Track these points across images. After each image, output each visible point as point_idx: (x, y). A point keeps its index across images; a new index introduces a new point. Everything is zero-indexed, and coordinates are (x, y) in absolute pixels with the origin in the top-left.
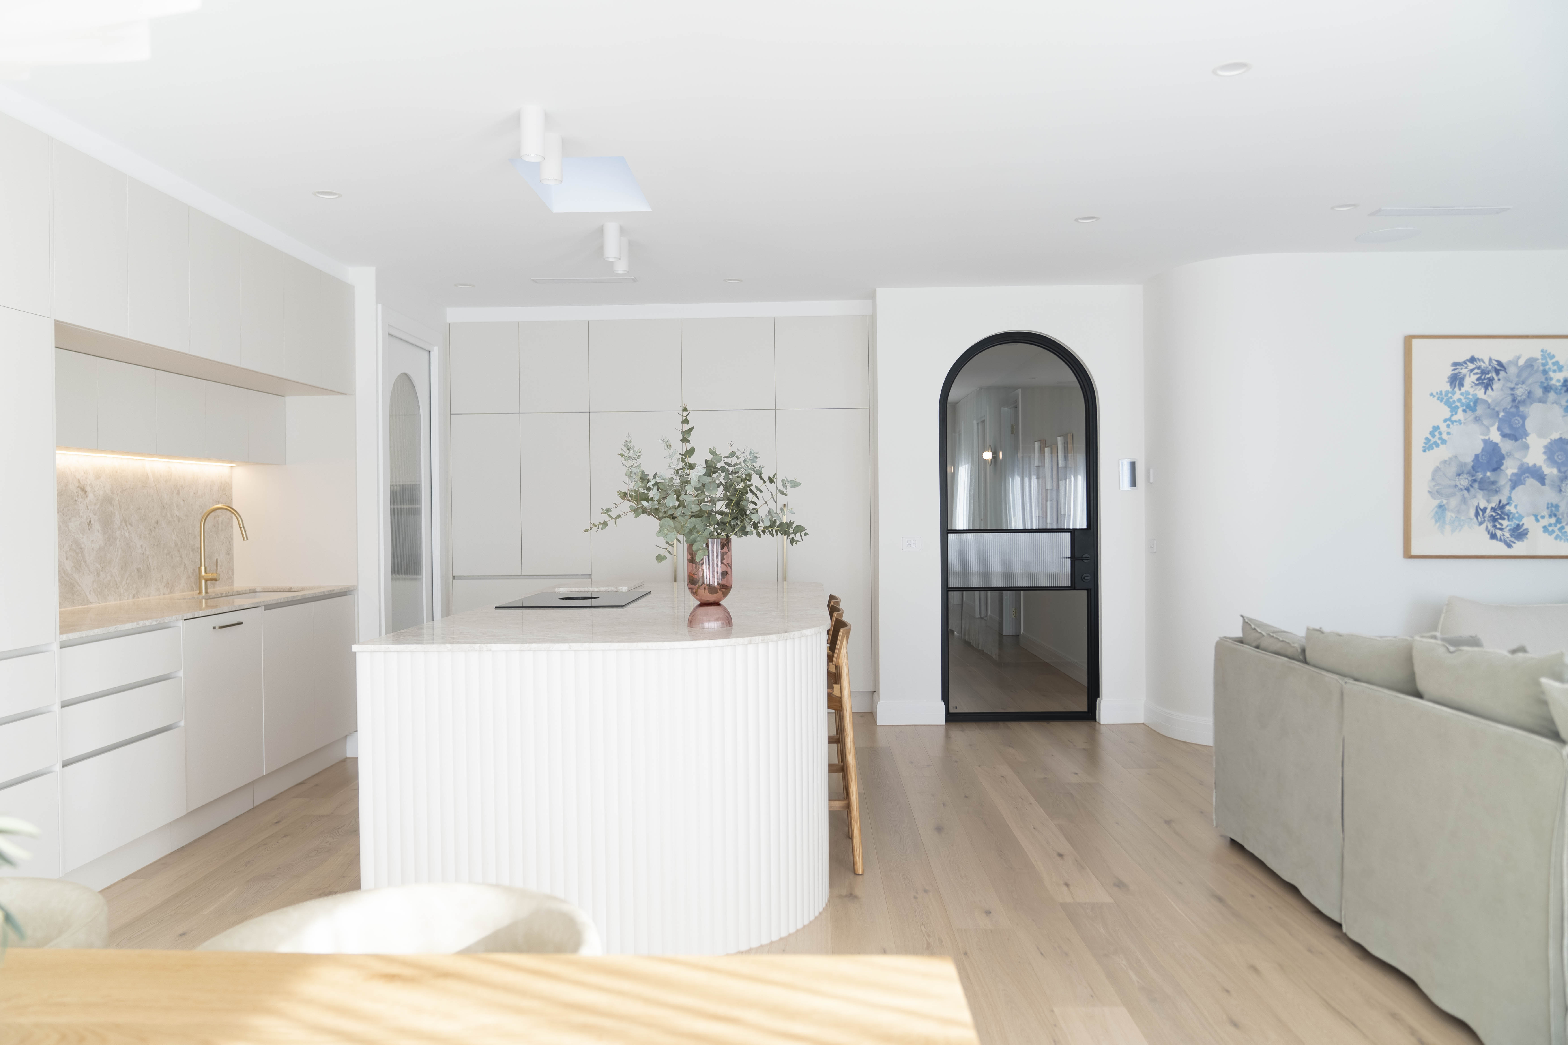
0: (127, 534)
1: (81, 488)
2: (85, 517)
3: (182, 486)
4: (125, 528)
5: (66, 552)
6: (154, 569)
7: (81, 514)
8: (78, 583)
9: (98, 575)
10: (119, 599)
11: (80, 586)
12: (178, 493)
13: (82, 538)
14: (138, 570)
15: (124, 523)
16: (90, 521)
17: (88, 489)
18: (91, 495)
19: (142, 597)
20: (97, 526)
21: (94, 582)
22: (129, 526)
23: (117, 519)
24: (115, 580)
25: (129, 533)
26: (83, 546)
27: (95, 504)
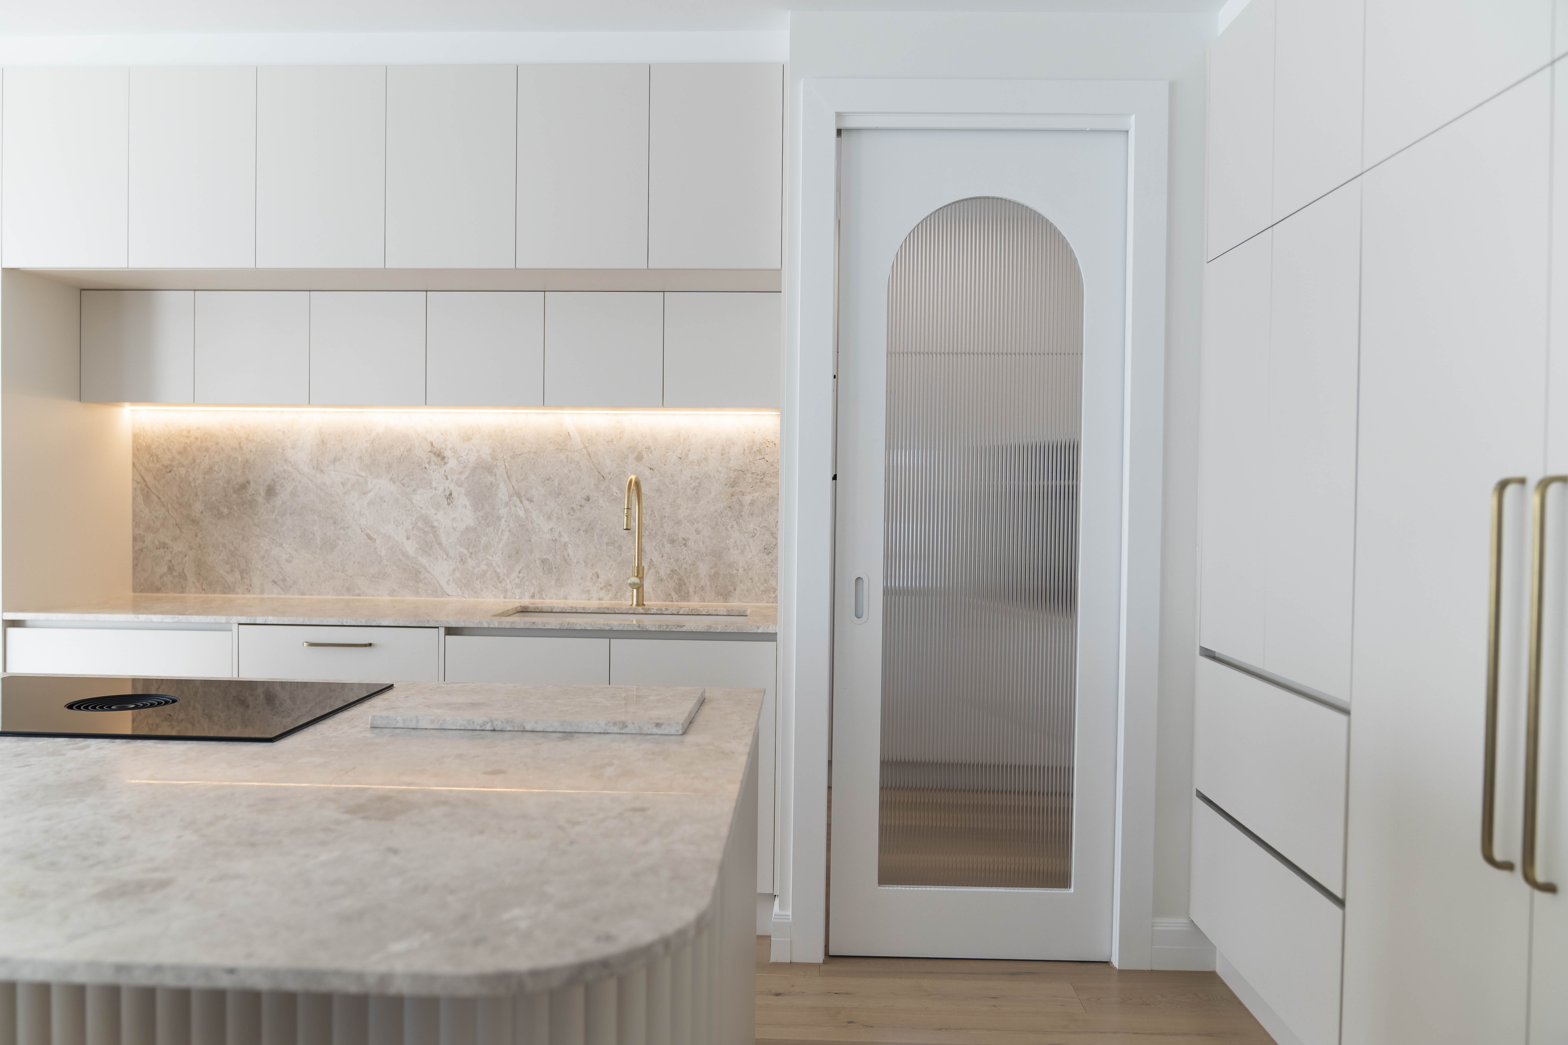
0: (522, 513)
1: (435, 453)
2: (441, 489)
3: (648, 448)
4: (518, 504)
5: (406, 531)
6: (578, 562)
7: (434, 484)
8: (426, 569)
9: (463, 561)
10: (502, 596)
11: (429, 573)
12: (639, 458)
13: (436, 514)
14: (544, 561)
15: (515, 498)
16: (451, 494)
17: (448, 453)
18: (452, 463)
19: (551, 598)
20: (462, 500)
21: (454, 570)
22: (526, 503)
23: (503, 492)
24: (496, 572)
25: (526, 511)
26: (436, 524)
27: (461, 473)
